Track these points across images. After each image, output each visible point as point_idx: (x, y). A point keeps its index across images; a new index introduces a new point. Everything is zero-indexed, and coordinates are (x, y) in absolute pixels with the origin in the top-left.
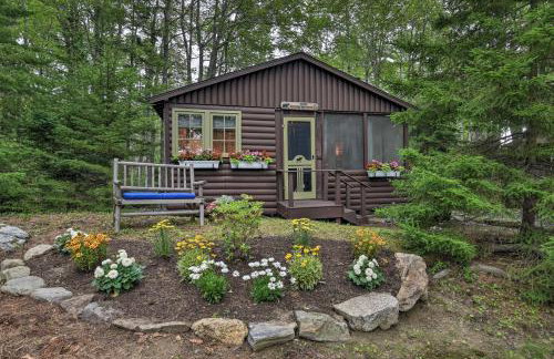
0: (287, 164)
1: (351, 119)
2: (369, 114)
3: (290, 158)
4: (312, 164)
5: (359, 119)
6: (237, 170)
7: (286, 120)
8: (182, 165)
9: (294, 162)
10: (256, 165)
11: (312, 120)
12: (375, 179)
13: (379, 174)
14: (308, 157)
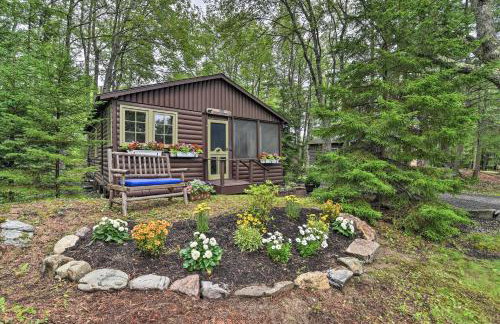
0: (210, 154)
1: (249, 123)
2: (261, 121)
3: (212, 150)
4: (226, 154)
5: (254, 124)
6: (177, 158)
7: (210, 121)
8: (129, 153)
9: (215, 152)
10: (190, 155)
11: (226, 122)
12: (265, 164)
13: (268, 161)
14: (224, 149)
